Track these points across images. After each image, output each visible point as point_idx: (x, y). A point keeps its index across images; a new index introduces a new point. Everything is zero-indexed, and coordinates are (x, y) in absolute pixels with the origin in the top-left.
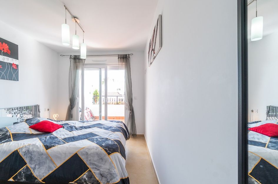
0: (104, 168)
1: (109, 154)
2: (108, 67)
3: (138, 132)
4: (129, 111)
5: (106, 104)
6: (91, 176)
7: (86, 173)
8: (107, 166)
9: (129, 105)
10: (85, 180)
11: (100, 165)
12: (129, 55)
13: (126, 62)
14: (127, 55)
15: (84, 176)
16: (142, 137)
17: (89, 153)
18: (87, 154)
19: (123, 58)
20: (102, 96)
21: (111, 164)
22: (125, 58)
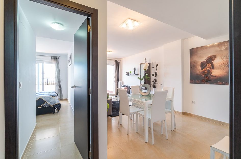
0: (52, 101)
1: (53, 97)
2: (44, 62)
3: (64, 98)
4: (58, 87)
5: (43, 84)
6: (47, 104)
7: (45, 103)
8: (53, 100)
9: (58, 83)
10: (45, 105)
11: (50, 100)
12: (58, 57)
13: (57, 60)
14: (57, 57)
15: (45, 104)
16: (66, 100)
17: (46, 97)
18: (45, 98)
19: (55, 58)
20: (40, 79)
21: (54, 99)
22: (56, 58)
